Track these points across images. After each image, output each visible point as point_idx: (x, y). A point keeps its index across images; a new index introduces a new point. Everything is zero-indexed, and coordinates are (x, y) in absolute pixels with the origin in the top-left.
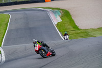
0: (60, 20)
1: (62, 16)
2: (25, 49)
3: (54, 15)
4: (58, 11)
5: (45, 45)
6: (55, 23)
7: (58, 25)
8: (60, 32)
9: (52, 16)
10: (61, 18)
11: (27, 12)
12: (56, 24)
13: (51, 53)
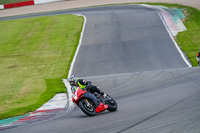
0: (183, 28)
1: (187, 21)
2: (115, 84)
3: (171, 17)
4: (179, 11)
5: (93, 90)
6: (173, 33)
7: (178, 37)
8: (183, 51)
9: (167, 20)
10: (186, 23)
11: (117, 12)
12: (175, 35)
13: (106, 106)
